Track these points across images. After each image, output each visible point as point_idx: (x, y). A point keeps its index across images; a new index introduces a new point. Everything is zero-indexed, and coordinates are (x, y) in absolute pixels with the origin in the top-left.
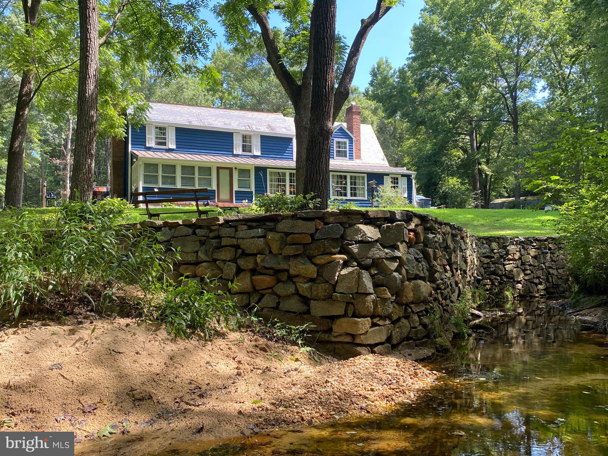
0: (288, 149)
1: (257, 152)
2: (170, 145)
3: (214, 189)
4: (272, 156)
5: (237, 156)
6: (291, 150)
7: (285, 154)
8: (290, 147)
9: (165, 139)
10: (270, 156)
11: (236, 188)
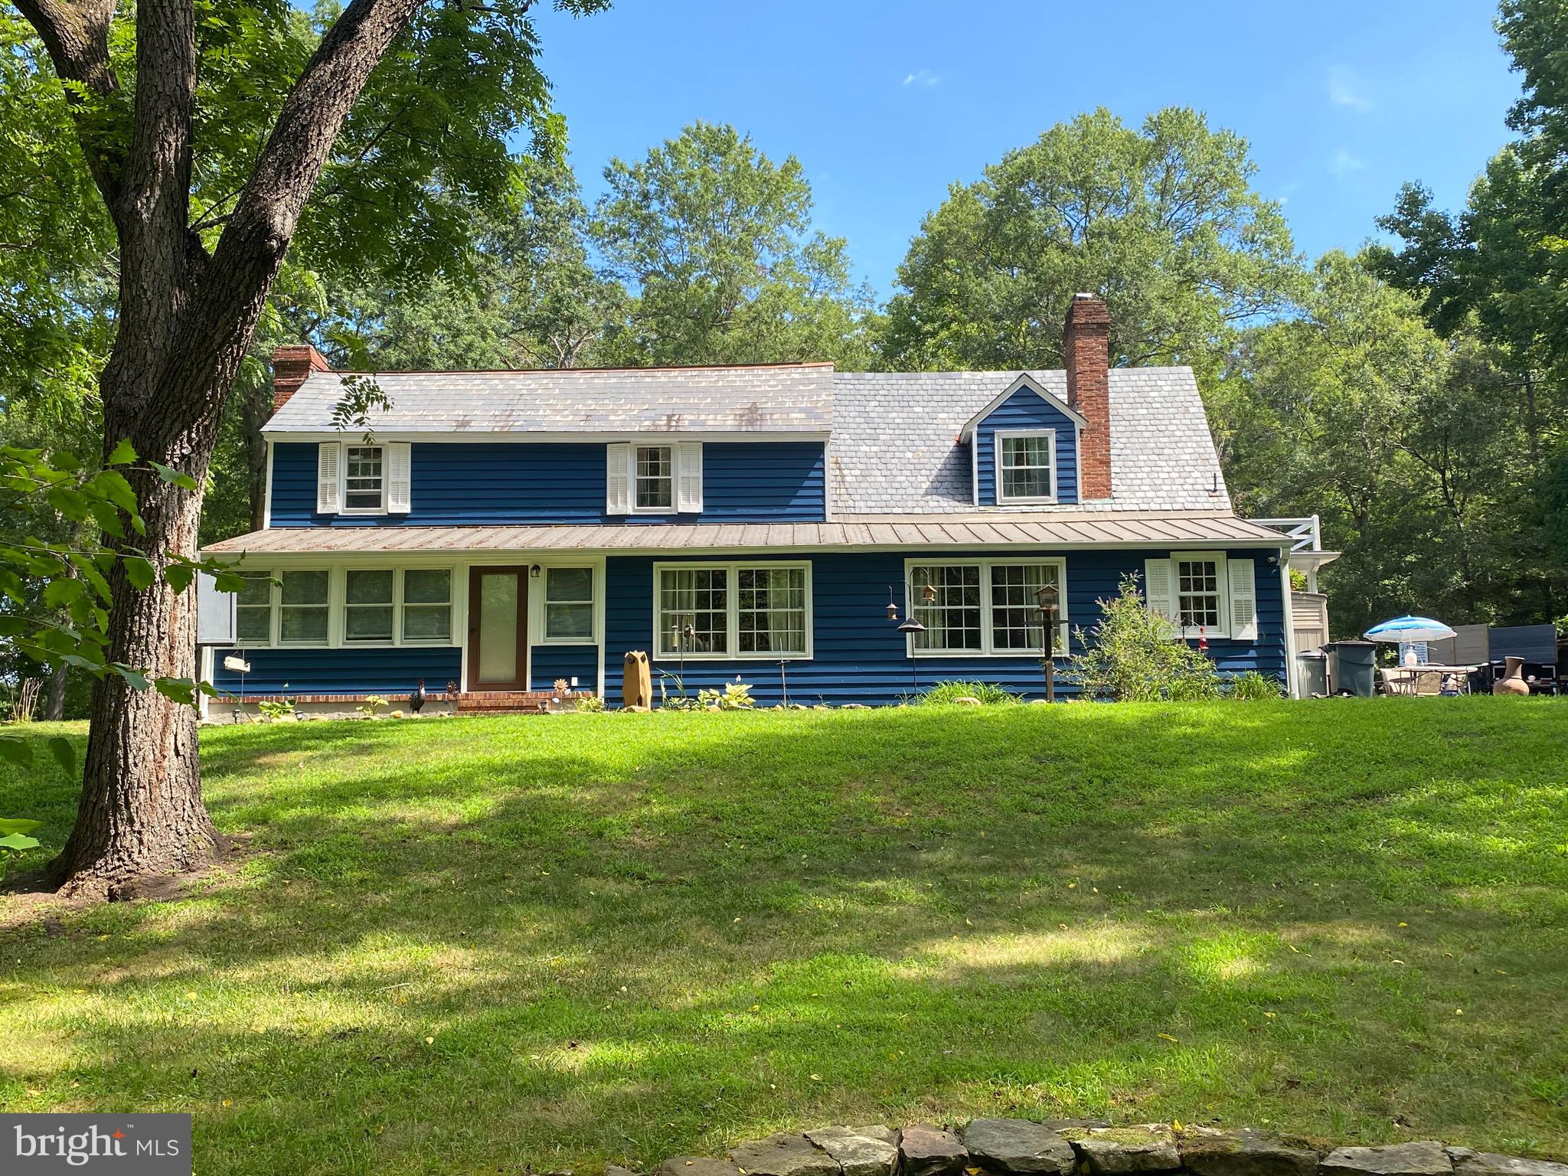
0: (807, 483)
1: (689, 501)
2: (391, 503)
3: (455, 645)
4: (745, 511)
5: (620, 520)
6: (819, 483)
7: (794, 502)
8: (812, 474)
9: (377, 484)
10: (739, 511)
11: (537, 636)
